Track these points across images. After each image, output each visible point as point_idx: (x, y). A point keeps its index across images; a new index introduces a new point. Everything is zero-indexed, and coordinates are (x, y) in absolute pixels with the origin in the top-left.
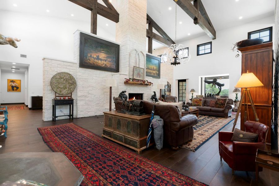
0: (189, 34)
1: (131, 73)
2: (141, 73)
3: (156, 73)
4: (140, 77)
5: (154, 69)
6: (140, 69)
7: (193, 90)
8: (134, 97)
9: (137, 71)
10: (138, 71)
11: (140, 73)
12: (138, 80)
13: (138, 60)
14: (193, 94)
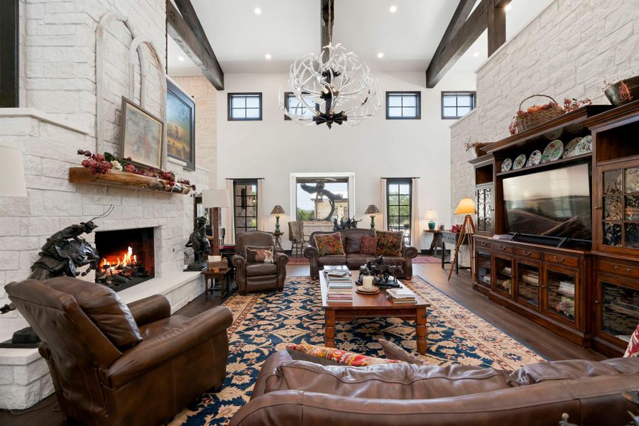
0: (268, 57)
1: (109, 131)
2: (154, 138)
3: (184, 148)
4: (147, 157)
5: (177, 132)
6: (148, 122)
7: (278, 210)
8: (130, 249)
9: (136, 124)
10: (142, 124)
11: (150, 138)
12: (141, 169)
13: (137, 78)
14: (278, 218)
